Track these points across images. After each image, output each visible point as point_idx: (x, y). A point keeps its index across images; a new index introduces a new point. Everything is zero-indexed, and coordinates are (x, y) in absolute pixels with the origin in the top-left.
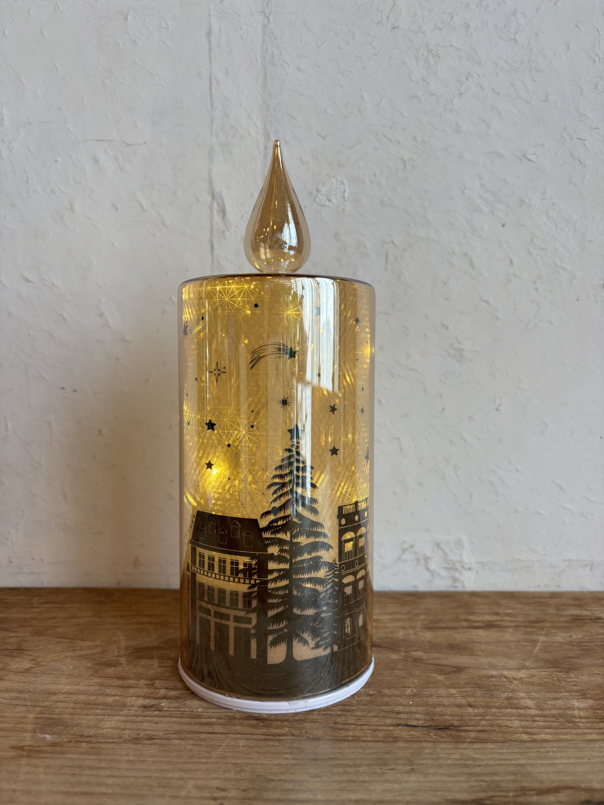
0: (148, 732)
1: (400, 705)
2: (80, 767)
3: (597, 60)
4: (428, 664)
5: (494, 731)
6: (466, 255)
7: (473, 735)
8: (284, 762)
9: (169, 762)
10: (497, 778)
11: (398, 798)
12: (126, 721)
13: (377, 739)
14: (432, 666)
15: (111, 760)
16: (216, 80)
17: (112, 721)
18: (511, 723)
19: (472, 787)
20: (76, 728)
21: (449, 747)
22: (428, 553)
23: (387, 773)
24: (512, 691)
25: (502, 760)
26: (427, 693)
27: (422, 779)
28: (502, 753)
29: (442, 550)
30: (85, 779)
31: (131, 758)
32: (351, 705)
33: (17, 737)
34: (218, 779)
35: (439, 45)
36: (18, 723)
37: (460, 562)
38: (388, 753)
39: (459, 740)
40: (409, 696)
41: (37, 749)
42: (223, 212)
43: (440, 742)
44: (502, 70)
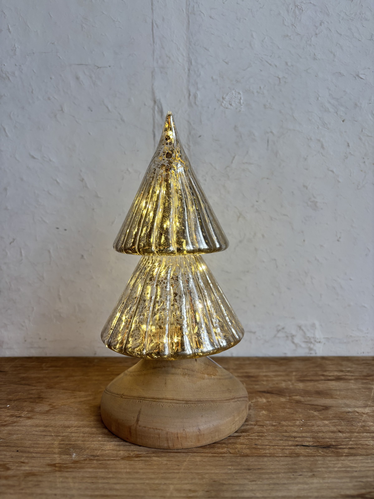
0: (136, 453)
1: (294, 432)
2: (96, 477)
4: (306, 404)
5: (359, 448)
6: (319, 140)
7: (346, 451)
8: (229, 472)
9: (154, 473)
10: (369, 480)
11: (310, 494)
12: (119, 445)
13: (286, 455)
14: (309, 406)
15: (115, 472)
16: (156, 24)
17: (110, 445)
18: (369, 442)
19: (355, 486)
20: (87, 451)
21: (333, 459)
22: (294, 333)
23: (298, 478)
24: (364, 421)
25: (369, 467)
26: (310, 424)
27: (321, 481)
28: (368, 463)
29: (303, 330)
30: (100, 485)
31: (128, 470)
32: (263, 433)
33: (50, 458)
34: (189, 484)
35: (302, 2)
36: (48, 448)
37: (313, 338)
38: (295, 464)
39: (338, 455)
40: (299, 426)
41: (65, 465)
42: (161, 112)
43: (326, 456)
44: (343, 19)
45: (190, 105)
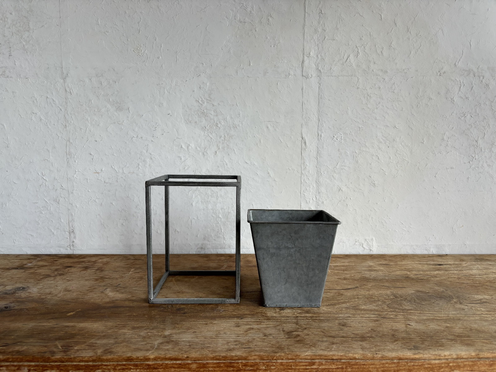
3: (418, 98)
6: (377, 156)
16: (304, 103)
22: (363, 242)
29: (367, 242)
35: (371, 93)
42: (305, 143)
44: (389, 101)
45: (318, 139)
